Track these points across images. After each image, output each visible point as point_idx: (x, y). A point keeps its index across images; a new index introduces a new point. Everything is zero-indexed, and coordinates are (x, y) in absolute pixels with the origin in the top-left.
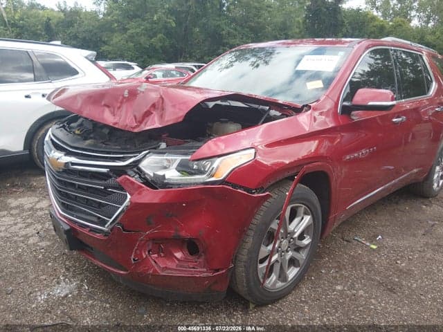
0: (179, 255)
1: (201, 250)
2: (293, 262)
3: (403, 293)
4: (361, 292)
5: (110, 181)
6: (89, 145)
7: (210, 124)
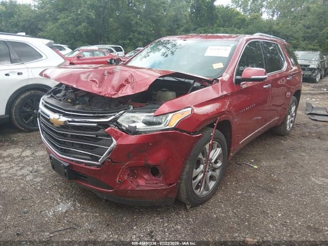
0: (146, 177)
1: (161, 172)
2: (212, 178)
3: (277, 193)
4: (253, 194)
5: (100, 132)
6: (79, 109)
7: (155, 93)
